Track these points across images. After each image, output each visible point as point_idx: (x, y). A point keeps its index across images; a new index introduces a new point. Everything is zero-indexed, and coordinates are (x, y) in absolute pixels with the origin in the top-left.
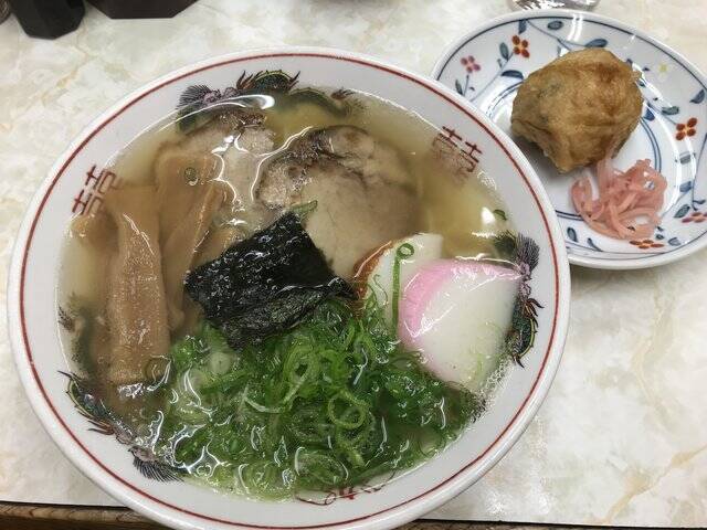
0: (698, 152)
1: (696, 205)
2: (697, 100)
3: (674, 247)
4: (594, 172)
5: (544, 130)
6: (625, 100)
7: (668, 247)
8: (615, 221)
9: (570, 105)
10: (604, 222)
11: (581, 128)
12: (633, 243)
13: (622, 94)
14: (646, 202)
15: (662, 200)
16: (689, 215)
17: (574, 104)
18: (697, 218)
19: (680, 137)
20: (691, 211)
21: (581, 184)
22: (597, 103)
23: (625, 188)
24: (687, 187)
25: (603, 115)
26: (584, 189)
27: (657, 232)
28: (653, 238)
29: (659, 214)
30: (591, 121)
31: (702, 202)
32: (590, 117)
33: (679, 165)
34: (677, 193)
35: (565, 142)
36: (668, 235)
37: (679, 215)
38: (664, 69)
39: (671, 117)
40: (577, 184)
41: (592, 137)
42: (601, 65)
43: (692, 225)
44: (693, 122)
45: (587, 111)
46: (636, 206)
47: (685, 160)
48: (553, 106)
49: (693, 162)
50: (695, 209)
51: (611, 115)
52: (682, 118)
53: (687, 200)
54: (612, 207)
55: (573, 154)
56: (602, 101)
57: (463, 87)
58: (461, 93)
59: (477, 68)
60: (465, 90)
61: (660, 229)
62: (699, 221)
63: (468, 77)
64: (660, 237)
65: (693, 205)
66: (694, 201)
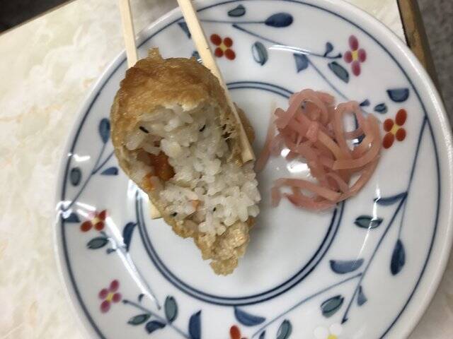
1: (334, 53)
7: (411, 106)
12: (387, 143)
16: (348, 67)
18: (355, 57)
20: (342, 62)
24: (302, 60)
27: (369, 110)
28: (382, 118)
31: (330, 47)
34: (308, 75)
37: (342, 75)
43: (364, 67)
44: (216, 40)
50: (340, 56)
53: (323, 64)
57: (138, 312)
58: (145, 317)
59: (115, 284)
60: (142, 308)
61: (365, 103)
62: (363, 56)
63: (126, 302)
64: (381, 108)
65: (331, 58)
66: (325, 56)
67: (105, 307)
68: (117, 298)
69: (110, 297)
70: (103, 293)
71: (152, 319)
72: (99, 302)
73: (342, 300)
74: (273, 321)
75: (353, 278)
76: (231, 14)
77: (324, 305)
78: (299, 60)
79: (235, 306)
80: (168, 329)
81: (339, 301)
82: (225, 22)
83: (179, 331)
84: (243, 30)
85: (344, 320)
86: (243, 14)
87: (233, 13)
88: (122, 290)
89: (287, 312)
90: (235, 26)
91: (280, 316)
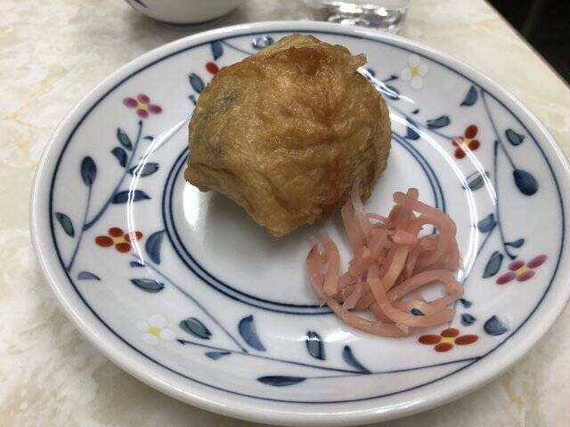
0: (491, 170)
1: (513, 251)
2: (469, 101)
3: (499, 338)
4: (341, 226)
5: (225, 170)
6: (344, 98)
7: (486, 342)
8: (385, 307)
9: (255, 121)
10: (367, 309)
11: (281, 156)
12: (425, 340)
13: (338, 89)
14: (431, 262)
15: (458, 252)
16: (504, 269)
17: (263, 118)
18: (520, 272)
19: (460, 154)
20: (507, 262)
21: (321, 251)
22: (298, 109)
23: (389, 244)
24: (490, 225)
25: (311, 126)
26: (325, 258)
27: (461, 310)
28: (456, 324)
29: (460, 276)
30: (295, 141)
31: (519, 244)
32: (292, 132)
33: (469, 193)
34: (475, 237)
35: (259, 183)
36: (482, 312)
37: (490, 270)
38: (415, 72)
39: (441, 131)
40: (313, 252)
41: (307, 167)
42: (292, 49)
43: (513, 285)
44: (471, 132)
45: (285, 124)
46: (417, 270)
47: (476, 184)
48: (227, 127)
49: (488, 184)
50: (513, 258)
51: (327, 124)
52: (456, 129)
53: (495, 244)
54: (372, 281)
55: (283, 203)
56: (306, 104)
57: (133, 137)
58: (129, 146)
59: (157, 110)
60: (137, 142)
61: (466, 303)
62: (525, 278)
63: (141, 123)
64: (468, 320)
65: (506, 250)
66: (506, 244)
67: (131, 103)
68: (143, 113)
69: (143, 106)
70: (145, 99)
71: (129, 153)
72: (134, 96)
73: (207, 338)
74: (159, 272)
75: (238, 344)
76: (508, 133)
77: (194, 321)
78: (488, 222)
79: (166, 229)
80: (121, 170)
81: (204, 335)
82: (496, 132)
83: (122, 181)
84: (496, 153)
85: (182, 342)
86: (515, 144)
87: (510, 134)
88: (152, 117)
89: (174, 285)
90: (496, 143)
91: (167, 278)
